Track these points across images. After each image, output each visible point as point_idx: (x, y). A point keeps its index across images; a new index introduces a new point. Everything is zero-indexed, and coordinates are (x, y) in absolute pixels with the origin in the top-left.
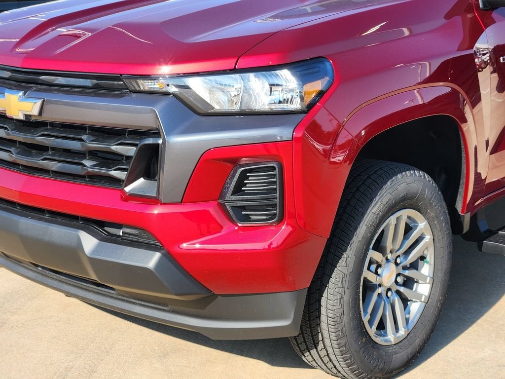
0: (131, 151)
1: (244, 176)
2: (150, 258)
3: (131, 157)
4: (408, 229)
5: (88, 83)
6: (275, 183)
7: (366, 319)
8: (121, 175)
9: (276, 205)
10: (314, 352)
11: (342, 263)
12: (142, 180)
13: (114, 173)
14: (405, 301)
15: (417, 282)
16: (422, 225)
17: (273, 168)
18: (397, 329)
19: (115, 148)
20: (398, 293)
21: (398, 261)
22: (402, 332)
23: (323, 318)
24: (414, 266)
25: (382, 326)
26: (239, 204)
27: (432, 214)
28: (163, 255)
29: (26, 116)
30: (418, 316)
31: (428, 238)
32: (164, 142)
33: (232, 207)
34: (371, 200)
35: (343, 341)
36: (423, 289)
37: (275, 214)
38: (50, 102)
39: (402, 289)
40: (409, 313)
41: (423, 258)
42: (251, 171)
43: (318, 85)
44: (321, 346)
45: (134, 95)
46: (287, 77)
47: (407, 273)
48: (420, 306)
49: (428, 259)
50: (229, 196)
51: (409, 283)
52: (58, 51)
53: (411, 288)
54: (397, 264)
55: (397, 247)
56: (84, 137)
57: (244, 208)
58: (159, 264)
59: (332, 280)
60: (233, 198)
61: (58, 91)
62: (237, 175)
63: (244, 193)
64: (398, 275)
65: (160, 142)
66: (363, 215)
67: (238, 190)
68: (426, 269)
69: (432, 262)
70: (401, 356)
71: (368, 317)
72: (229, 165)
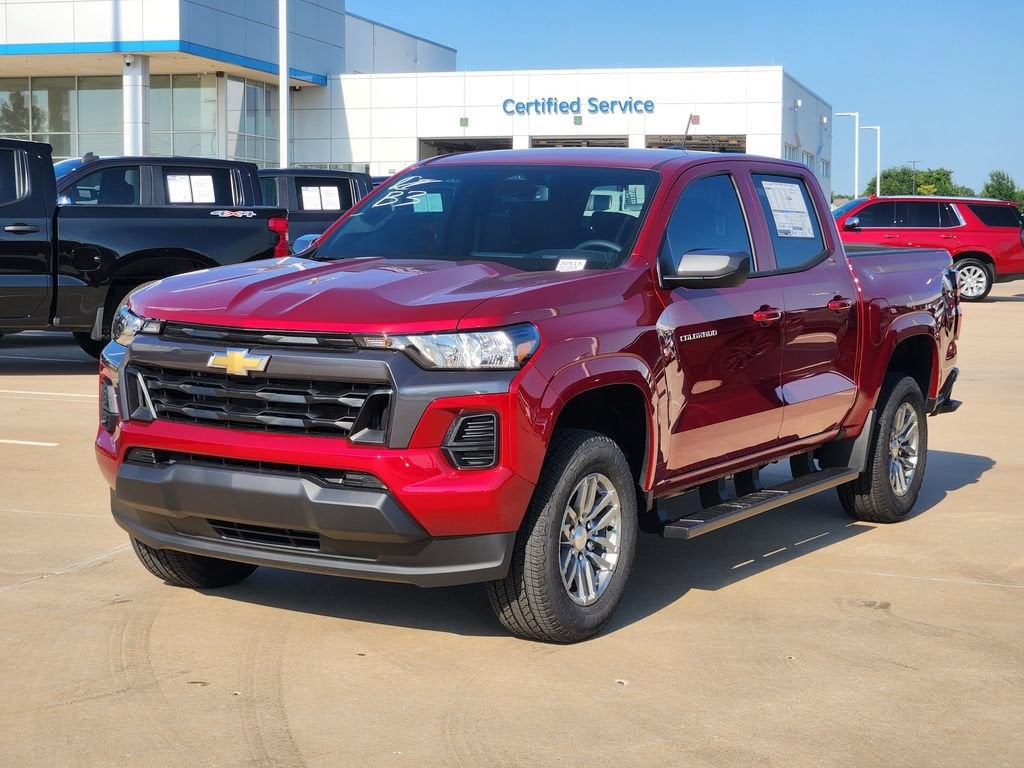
0: (359, 403)
1: (464, 425)
2: (376, 500)
3: (359, 408)
4: (599, 497)
5: (314, 341)
6: (492, 431)
7: (563, 572)
8: (348, 425)
9: (492, 451)
10: (514, 604)
11: (545, 511)
12: (366, 430)
13: (339, 424)
14: (595, 568)
15: (605, 551)
16: (611, 492)
17: (492, 417)
18: (587, 593)
19: (342, 400)
20: (588, 558)
21: (589, 526)
22: (593, 596)
23: (527, 565)
24: (602, 533)
25: (574, 588)
26: (459, 449)
27: (621, 483)
28: (389, 496)
29: (249, 372)
30: (607, 583)
31: (616, 506)
32: (395, 393)
33: (454, 452)
34: (569, 458)
35: (544, 588)
36: (611, 558)
37: (492, 460)
38: (277, 359)
39: (592, 555)
40: (598, 581)
41: (610, 528)
42: (471, 420)
43: (527, 348)
44: (523, 594)
45: (361, 351)
46: (502, 339)
47: (596, 539)
48: (609, 574)
49: (615, 528)
50: (451, 442)
51: (599, 550)
52: (283, 312)
53: (600, 556)
54: (588, 530)
55: (588, 511)
56: (309, 391)
57: (462, 454)
58: (385, 505)
59: (536, 528)
60: (455, 444)
61: (283, 349)
62: (459, 424)
63: (463, 440)
64: (588, 540)
65: (390, 392)
66: (563, 470)
67: (458, 438)
68: (614, 539)
69: (620, 532)
70: (593, 617)
71: (565, 571)
72: (452, 414)
